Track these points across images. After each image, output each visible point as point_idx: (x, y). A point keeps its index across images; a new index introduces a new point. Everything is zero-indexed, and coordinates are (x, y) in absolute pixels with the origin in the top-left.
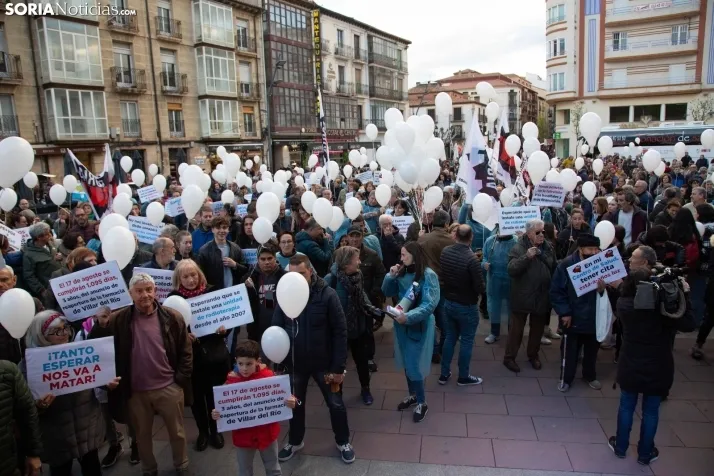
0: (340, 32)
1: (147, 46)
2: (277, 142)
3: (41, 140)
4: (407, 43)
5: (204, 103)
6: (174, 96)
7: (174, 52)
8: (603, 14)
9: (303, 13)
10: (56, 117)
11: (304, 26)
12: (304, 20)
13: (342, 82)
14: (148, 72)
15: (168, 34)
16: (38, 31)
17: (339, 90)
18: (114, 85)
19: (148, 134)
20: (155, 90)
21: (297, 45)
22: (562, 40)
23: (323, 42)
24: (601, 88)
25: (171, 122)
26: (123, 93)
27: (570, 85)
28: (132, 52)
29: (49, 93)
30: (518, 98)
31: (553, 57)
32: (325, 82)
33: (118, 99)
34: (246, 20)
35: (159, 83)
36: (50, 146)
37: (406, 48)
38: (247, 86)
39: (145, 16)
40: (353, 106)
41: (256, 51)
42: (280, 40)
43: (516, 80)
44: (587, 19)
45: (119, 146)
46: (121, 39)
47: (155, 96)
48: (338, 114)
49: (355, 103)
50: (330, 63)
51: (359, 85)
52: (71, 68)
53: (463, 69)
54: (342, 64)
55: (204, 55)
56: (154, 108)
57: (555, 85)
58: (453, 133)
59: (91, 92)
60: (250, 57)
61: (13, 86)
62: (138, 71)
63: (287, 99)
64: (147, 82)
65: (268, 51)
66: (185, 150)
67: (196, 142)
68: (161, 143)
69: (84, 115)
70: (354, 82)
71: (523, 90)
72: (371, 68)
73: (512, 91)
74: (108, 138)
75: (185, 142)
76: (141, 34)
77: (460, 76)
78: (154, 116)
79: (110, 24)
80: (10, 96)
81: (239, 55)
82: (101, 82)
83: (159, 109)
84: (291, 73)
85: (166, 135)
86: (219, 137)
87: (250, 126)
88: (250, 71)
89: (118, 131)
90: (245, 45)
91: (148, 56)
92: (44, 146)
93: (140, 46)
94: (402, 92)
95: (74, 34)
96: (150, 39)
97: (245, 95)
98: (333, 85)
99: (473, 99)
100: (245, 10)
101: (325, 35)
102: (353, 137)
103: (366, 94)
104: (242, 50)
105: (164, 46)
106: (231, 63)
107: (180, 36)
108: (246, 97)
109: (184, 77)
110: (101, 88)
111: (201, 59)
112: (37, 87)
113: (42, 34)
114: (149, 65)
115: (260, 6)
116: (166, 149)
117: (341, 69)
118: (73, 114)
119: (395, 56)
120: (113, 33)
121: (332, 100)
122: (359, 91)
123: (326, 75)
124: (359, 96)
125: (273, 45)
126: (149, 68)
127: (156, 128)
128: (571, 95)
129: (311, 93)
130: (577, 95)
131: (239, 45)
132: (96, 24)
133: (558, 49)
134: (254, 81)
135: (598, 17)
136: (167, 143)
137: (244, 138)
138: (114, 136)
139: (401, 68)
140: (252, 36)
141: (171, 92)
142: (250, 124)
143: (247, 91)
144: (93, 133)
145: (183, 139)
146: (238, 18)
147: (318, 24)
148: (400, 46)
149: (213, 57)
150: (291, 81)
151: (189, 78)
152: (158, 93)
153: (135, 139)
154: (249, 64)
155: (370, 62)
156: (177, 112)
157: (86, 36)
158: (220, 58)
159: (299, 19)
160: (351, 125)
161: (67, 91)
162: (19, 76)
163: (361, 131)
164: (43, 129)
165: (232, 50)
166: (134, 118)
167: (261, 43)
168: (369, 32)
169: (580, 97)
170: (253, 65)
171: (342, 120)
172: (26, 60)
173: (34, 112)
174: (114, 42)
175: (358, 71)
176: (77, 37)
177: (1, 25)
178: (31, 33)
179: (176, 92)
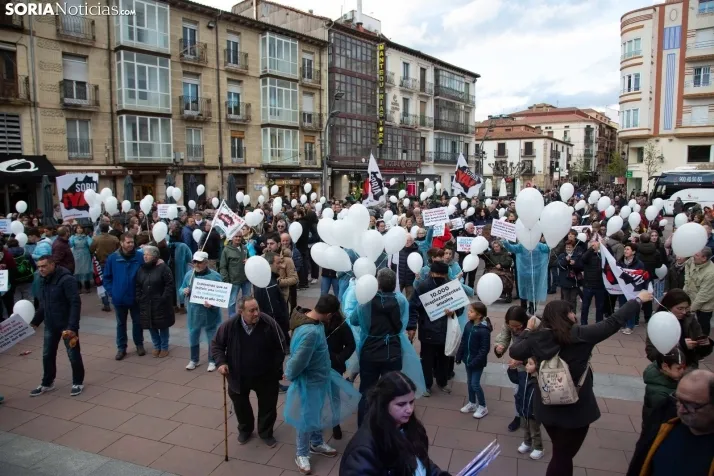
0: (406, 65)
1: (215, 77)
2: (337, 171)
3: (111, 161)
4: (475, 76)
5: (265, 131)
6: (238, 125)
7: (240, 82)
8: (683, 48)
9: (369, 46)
10: (125, 142)
11: (369, 59)
12: (369, 53)
13: (406, 114)
14: (214, 102)
15: (235, 66)
16: (117, 63)
17: (402, 122)
18: (181, 112)
19: (211, 159)
20: (220, 119)
21: (362, 77)
22: (637, 76)
23: (388, 75)
24: (679, 126)
25: (233, 149)
26: (189, 120)
27: (644, 122)
28: (200, 82)
29: (121, 119)
30: (595, 134)
31: (627, 92)
32: (389, 113)
33: (185, 125)
34: (313, 53)
35: (224, 112)
36: (119, 168)
37: (474, 82)
38: (310, 116)
39: (214, 48)
40: (416, 138)
41: (320, 83)
42: (344, 72)
43: (594, 115)
44: (665, 53)
45: (182, 170)
46: (192, 70)
47: (220, 123)
48: (400, 145)
49: (418, 135)
50: (394, 96)
51: (423, 117)
52: (143, 96)
53: (538, 103)
54: (407, 96)
55: (268, 86)
56: (217, 136)
57: (628, 121)
58: (523, 168)
59: (159, 119)
60: (315, 89)
61: (90, 113)
62: (205, 100)
63: (349, 129)
64: (212, 110)
65: (331, 83)
66: (245, 176)
67: (256, 168)
68: (223, 168)
69: (152, 139)
70: (419, 115)
71: (600, 126)
72: (436, 101)
73: (588, 126)
74: (172, 162)
75: (245, 168)
76: (210, 65)
77: (534, 110)
78: (218, 143)
79: (182, 56)
80: (86, 121)
81: (302, 86)
82: (170, 109)
83: (223, 137)
84: (354, 104)
85: (228, 160)
86: (278, 164)
87: (310, 155)
88: (314, 101)
89: (182, 155)
90: (310, 76)
91: (216, 86)
92: (113, 168)
93: (208, 77)
94: (467, 125)
95: (147, 66)
96: (218, 70)
97: (306, 124)
98: (396, 118)
99: (546, 134)
100: (311, 43)
101: (390, 68)
102: (415, 169)
103: (430, 126)
104: (307, 81)
105: (230, 77)
106: (294, 94)
107: (247, 68)
108: (307, 127)
109: (248, 106)
110: (169, 116)
111: (265, 90)
112: (112, 113)
113: (119, 65)
114: (216, 94)
115: (327, 39)
116: (226, 174)
117: (406, 101)
118: (141, 139)
119: (462, 89)
120: (184, 64)
121: (395, 132)
122: (423, 123)
123: (389, 107)
124: (423, 128)
125: (337, 78)
126: (215, 97)
127: (218, 154)
128: (645, 133)
129: (374, 124)
130: (652, 133)
131: (304, 76)
132: (168, 56)
133: (632, 84)
134: (318, 111)
135: (677, 52)
136: (228, 168)
137: (304, 166)
138: (178, 160)
139: (468, 101)
140: (317, 68)
141: (235, 120)
142: (311, 153)
143: (310, 121)
144: (159, 157)
145: (244, 165)
146: (304, 51)
147: (384, 57)
148: (469, 79)
149: (277, 87)
150: (354, 113)
151: (253, 107)
152: (223, 120)
153: (198, 164)
154: (312, 94)
155: (436, 95)
156: (240, 140)
157: (158, 67)
158: (284, 89)
159: (364, 52)
160: (414, 156)
161: (138, 117)
162: (97, 103)
163: (423, 163)
164: (114, 151)
165: (297, 81)
166: (197, 143)
167: (325, 75)
168: (436, 66)
169: (656, 135)
170: (317, 96)
171: (404, 151)
172: (104, 89)
173: (107, 136)
174: (185, 73)
175: (423, 104)
176: (149, 68)
177: (85, 58)
178: (110, 65)
179: (239, 120)
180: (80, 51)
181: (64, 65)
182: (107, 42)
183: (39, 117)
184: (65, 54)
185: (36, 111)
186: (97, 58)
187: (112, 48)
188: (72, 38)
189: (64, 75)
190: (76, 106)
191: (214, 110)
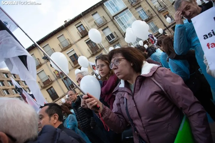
1: (146, 2)
6: (164, 11)
14: (151, 10)
20: (156, 13)
26: (146, 21)
28: (142, 7)
35: (156, 10)
46: (137, 6)
47: (157, 15)
56: (159, 19)
61: (118, 40)
62: (147, 12)
64: (152, 13)
68: (167, 28)
78: (161, 21)
79: (131, 5)
80: (119, 43)
83: (161, 18)
91: (148, 5)
93: (144, 4)
95: (123, 16)
112: (123, 36)
113: (116, 22)
114: (150, 7)
116: (170, 29)
120: (134, 7)
126: (150, 8)
127: (163, 24)
132: (127, 8)
136: (170, 26)
151: (165, 1)
152: (157, 13)
157: (126, 13)
162: (118, 36)
166: (154, 26)
172: (117, 31)
174: (136, 9)
176: (125, 16)
177: (108, 27)
178: (114, 24)
179: (163, 9)
180: (105, 26)
181: (104, 33)
182: (110, 19)
183: (106, 50)
184: (102, 30)
185: (105, 50)
186: (110, 25)
187: (112, 19)
188: (101, 25)
189: (105, 35)
190: (113, 41)
191: (152, 12)
